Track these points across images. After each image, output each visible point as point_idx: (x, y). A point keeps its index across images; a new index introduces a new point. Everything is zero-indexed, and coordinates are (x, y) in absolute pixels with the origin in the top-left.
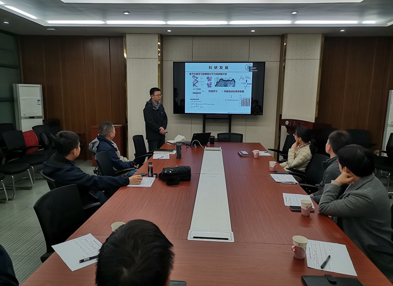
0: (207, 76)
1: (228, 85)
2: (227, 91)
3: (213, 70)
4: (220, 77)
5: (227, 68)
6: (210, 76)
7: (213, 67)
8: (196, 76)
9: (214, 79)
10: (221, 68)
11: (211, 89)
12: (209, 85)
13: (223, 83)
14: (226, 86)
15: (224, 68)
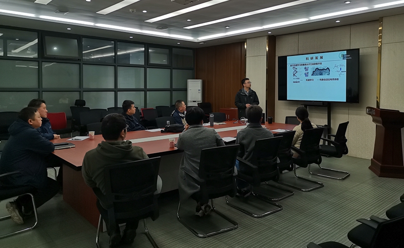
0: (305, 66)
1: (323, 73)
2: (323, 80)
3: (310, 61)
4: (316, 66)
5: (321, 58)
6: (307, 66)
7: (310, 58)
8: (295, 67)
9: (311, 69)
10: (317, 58)
11: (308, 78)
12: (306, 75)
13: (318, 72)
14: (321, 74)
15: (319, 58)
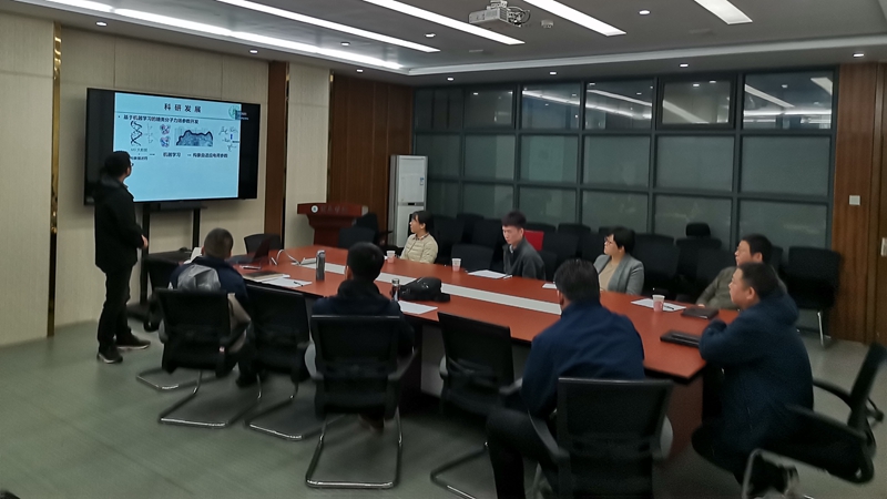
0: (162, 123)
1: (201, 142)
2: (199, 155)
3: (172, 113)
4: (186, 126)
5: (198, 110)
6: (165, 124)
7: (173, 107)
8: (138, 122)
9: (175, 130)
10: (188, 109)
11: (167, 150)
12: (164, 143)
13: (189, 138)
14: (196, 144)
15: (193, 109)
